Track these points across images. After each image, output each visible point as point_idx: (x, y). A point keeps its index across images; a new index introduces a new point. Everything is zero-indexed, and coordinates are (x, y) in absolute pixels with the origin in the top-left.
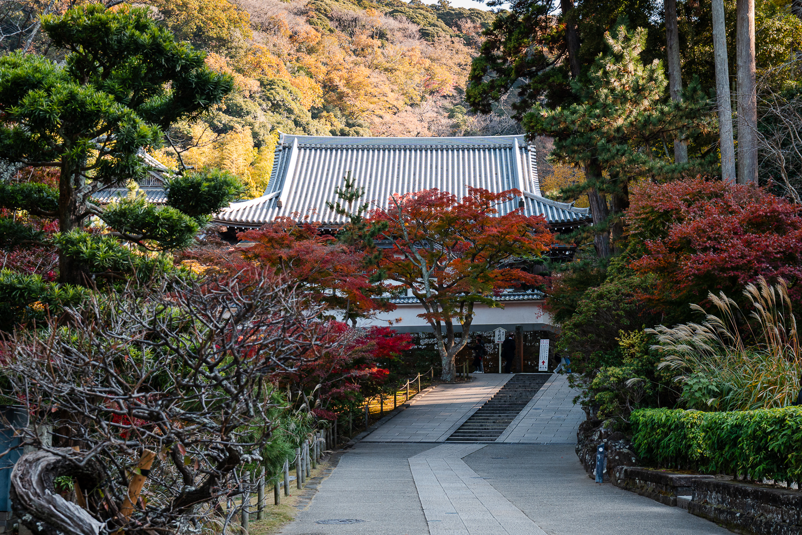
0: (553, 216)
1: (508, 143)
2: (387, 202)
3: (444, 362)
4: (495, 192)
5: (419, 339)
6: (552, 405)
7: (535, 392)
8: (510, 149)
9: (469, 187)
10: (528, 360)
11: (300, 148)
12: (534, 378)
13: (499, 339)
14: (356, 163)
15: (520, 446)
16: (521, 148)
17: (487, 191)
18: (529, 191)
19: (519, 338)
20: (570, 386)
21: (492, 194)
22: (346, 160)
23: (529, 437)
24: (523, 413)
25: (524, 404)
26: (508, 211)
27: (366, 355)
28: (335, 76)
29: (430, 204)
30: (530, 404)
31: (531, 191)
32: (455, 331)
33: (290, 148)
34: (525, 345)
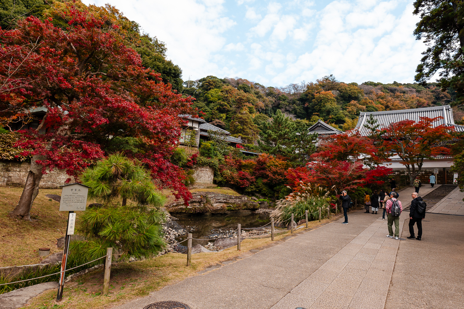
0: (460, 130)
1: (441, 108)
2: (388, 125)
3: (411, 180)
4: (431, 118)
5: (404, 172)
6: (458, 197)
7: (450, 192)
8: (442, 110)
9: (419, 117)
10: (449, 180)
11: (367, 116)
12: (450, 186)
13: (436, 172)
14: (385, 119)
15: (439, 215)
16: (446, 110)
17: (428, 117)
18: (449, 123)
19: (445, 172)
20: (460, 191)
21: (430, 118)
22: (381, 118)
23: (444, 211)
24: (443, 200)
25: (444, 196)
26: (438, 126)
27: (362, 174)
28: (389, 104)
29: (406, 125)
30: (447, 197)
31: (451, 123)
32: (416, 169)
33: (363, 116)
34: (447, 175)
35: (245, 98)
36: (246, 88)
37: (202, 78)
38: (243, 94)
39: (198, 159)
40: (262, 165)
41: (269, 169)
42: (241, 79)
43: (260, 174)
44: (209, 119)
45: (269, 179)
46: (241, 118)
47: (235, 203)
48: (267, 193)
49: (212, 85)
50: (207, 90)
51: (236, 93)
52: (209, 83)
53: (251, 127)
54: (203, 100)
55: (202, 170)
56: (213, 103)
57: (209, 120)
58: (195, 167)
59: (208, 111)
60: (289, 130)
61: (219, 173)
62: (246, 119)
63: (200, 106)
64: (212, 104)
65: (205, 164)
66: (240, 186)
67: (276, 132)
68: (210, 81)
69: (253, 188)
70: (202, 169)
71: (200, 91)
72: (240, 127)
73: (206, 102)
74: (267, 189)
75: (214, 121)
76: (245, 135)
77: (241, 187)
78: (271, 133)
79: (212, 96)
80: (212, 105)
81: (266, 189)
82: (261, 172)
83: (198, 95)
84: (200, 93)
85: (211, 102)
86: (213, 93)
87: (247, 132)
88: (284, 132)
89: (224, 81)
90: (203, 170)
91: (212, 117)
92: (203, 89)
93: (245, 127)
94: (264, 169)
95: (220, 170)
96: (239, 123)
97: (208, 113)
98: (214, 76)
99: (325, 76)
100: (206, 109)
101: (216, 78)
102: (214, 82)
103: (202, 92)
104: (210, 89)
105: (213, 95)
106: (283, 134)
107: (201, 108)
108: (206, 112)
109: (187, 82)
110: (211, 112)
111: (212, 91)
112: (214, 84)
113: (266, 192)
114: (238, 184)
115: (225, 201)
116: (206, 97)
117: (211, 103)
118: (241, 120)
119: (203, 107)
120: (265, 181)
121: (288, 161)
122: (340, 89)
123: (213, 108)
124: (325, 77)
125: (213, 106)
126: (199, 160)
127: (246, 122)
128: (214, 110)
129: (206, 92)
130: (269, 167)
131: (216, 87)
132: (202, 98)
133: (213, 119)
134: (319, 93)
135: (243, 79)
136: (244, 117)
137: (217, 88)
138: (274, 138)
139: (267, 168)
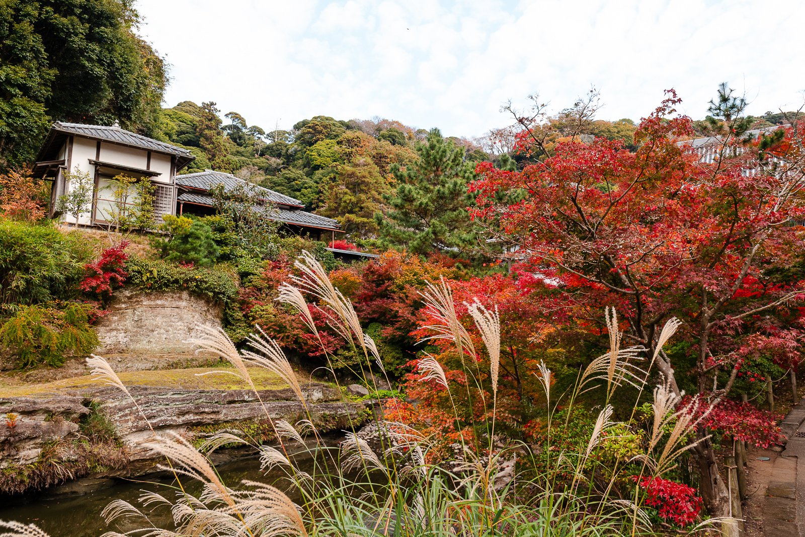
35: (391, 156)
36: (395, 136)
37: (302, 120)
38: (388, 148)
39: (136, 268)
40: (378, 285)
41: (401, 295)
42: (385, 121)
43: (374, 312)
44: (311, 204)
45: (398, 325)
46: (352, 175)
47: (250, 419)
48: (396, 369)
49: (320, 132)
50: (311, 144)
51: (371, 145)
52: (315, 130)
53: (377, 196)
54: (302, 165)
55: (157, 306)
56: (322, 169)
57: (313, 206)
58: (130, 298)
59: (310, 187)
60: (464, 181)
61: (239, 315)
62: (364, 177)
63: (292, 175)
64: (321, 171)
65: (167, 286)
66: (309, 351)
67: (427, 190)
68: (317, 125)
69: (352, 357)
70: (159, 302)
71: (296, 146)
72: (349, 197)
73: (306, 169)
74: (398, 358)
75: (322, 207)
76: (363, 217)
77: (311, 354)
78: (410, 191)
79: (320, 155)
80: (318, 173)
81: (393, 357)
82: (378, 306)
83: (291, 155)
84: (296, 152)
85: (317, 167)
86: (324, 148)
87: (368, 208)
88: (449, 188)
89: (348, 126)
90: (163, 307)
91: (318, 199)
92: (302, 144)
93: (363, 197)
94: (385, 295)
95: (244, 305)
96: (347, 188)
97: (309, 190)
98: (326, 116)
99: (565, 110)
100: (306, 183)
101: (332, 119)
102: (325, 127)
103: (300, 148)
104: (316, 141)
105: (321, 152)
106: (447, 192)
107: (294, 180)
108: (306, 188)
109: (272, 133)
110: (317, 187)
111: (321, 146)
112: (324, 131)
113: (393, 368)
114: (301, 348)
115: (191, 417)
116: (307, 158)
117: (318, 169)
118: (352, 180)
119: (299, 178)
120: (388, 331)
121: (458, 268)
122: (596, 131)
123: (321, 179)
124: (564, 112)
125: (321, 177)
126: (139, 272)
127: (367, 184)
128: (323, 182)
129: (308, 148)
130: (401, 288)
131: (328, 136)
132: (300, 161)
133: (321, 204)
134: (554, 142)
135: (390, 120)
136: (360, 172)
137: (331, 139)
138: (421, 204)
139: (394, 292)
